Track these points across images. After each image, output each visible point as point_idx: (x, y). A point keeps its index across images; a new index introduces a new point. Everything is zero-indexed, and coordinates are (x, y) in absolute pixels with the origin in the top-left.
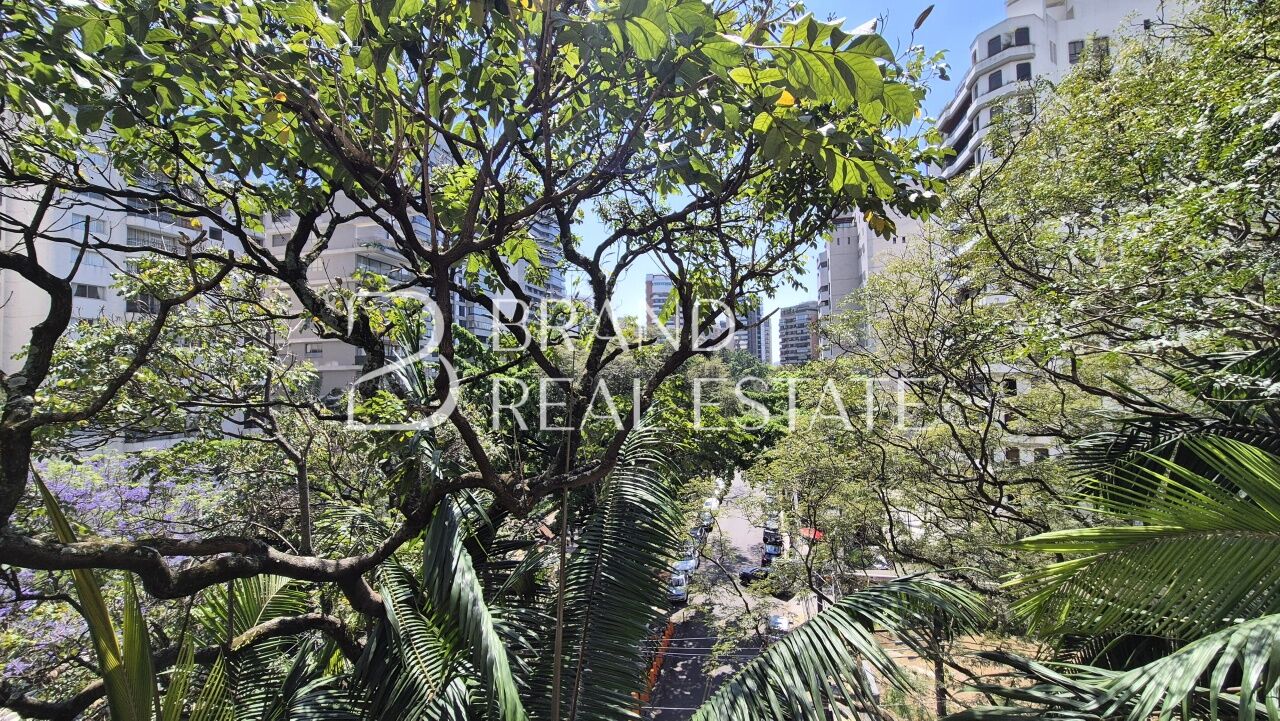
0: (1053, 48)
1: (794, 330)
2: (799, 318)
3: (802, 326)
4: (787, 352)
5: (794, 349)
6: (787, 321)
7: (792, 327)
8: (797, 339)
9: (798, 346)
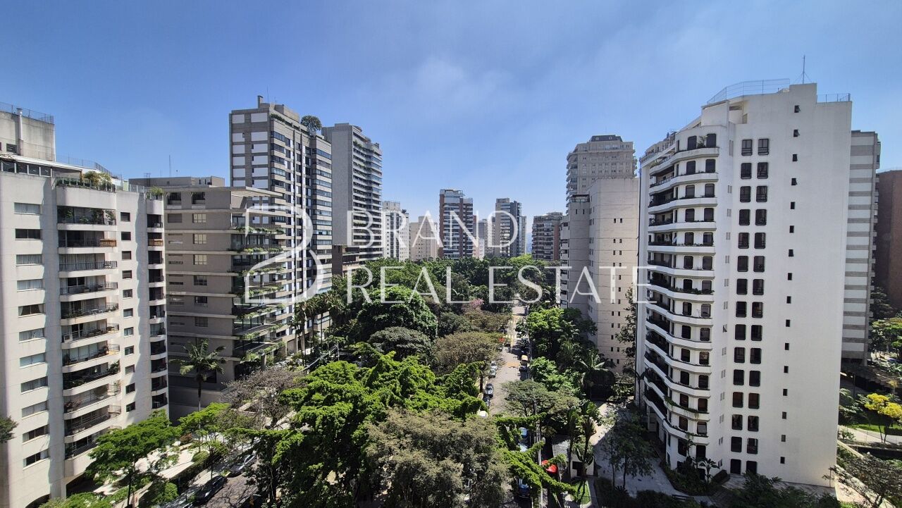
0: (731, 144)
1: (542, 232)
2: (547, 225)
3: (548, 230)
4: (537, 248)
5: (542, 245)
6: (538, 226)
7: (541, 230)
8: (544, 239)
9: (543, 244)
